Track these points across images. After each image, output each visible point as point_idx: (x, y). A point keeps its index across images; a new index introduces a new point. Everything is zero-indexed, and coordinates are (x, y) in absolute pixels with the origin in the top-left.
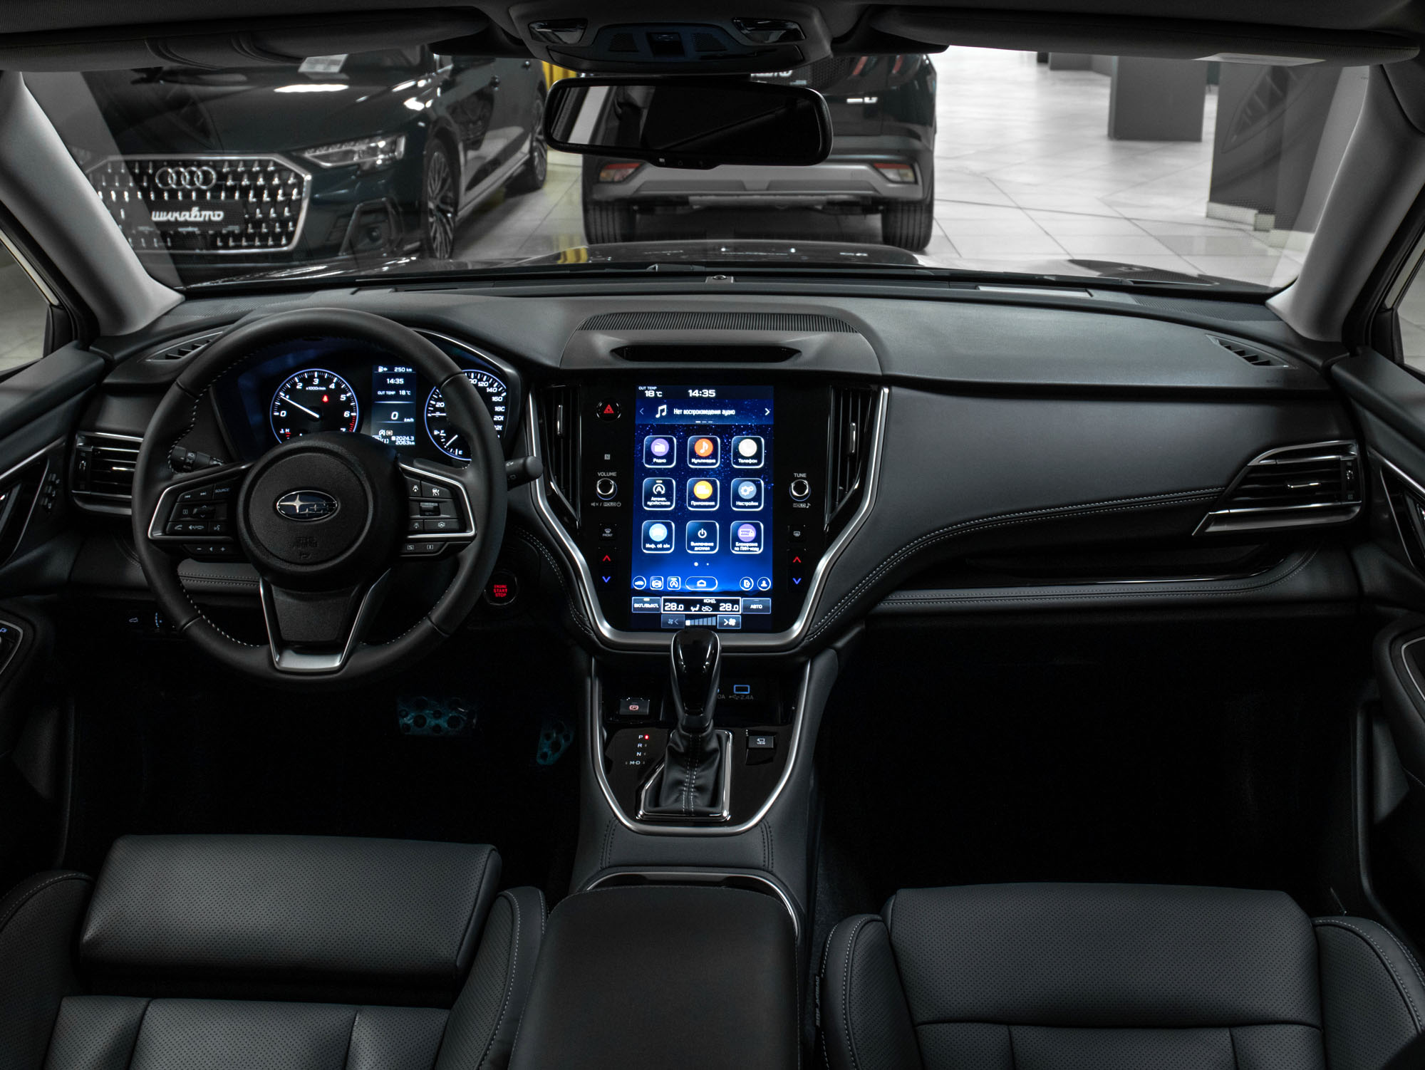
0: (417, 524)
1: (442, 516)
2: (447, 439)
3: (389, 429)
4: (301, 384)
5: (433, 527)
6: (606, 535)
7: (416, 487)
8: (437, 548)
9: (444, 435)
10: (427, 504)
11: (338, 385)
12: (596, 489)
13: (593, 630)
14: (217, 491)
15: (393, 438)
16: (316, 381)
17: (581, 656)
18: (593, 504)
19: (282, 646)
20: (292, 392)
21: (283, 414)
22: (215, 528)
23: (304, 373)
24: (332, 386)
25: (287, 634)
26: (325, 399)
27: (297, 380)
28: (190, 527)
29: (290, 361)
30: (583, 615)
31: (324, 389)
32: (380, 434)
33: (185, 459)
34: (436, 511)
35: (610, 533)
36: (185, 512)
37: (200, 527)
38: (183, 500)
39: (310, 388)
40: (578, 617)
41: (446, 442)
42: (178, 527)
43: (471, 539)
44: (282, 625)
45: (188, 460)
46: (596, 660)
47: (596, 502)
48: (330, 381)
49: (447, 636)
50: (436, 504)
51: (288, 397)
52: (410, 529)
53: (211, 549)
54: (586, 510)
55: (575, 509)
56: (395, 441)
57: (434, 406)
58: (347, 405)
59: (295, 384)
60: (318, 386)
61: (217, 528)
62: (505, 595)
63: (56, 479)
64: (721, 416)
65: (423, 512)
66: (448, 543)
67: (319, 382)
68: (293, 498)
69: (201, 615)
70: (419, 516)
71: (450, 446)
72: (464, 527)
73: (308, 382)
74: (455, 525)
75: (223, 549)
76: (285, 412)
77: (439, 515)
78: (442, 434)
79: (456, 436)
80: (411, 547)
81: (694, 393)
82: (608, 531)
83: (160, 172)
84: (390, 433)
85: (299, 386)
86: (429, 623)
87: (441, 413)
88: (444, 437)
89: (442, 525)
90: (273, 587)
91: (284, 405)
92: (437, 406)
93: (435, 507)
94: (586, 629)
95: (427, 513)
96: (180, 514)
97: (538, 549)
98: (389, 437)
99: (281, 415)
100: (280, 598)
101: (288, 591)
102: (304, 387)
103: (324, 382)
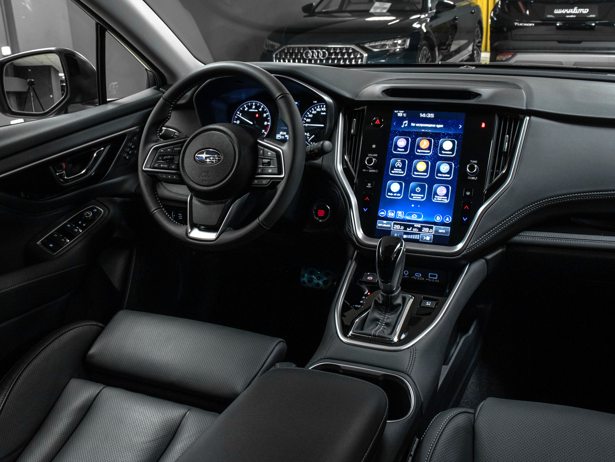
0: (260, 170)
1: (271, 166)
2: (310, 137)
3: (285, 132)
4: (247, 108)
5: (266, 172)
6: (368, 187)
7: (261, 151)
8: (267, 183)
9: (309, 135)
10: (265, 160)
11: (263, 109)
12: (365, 162)
13: (354, 235)
14: (175, 149)
15: (286, 136)
16: (254, 107)
17: (351, 249)
18: (364, 170)
19: (193, 226)
20: (244, 113)
21: (238, 122)
22: (172, 167)
23: (249, 103)
24: (260, 110)
25: (195, 221)
26: (257, 115)
27: (245, 106)
28: (161, 166)
29: (244, 96)
30: (351, 228)
31: (257, 111)
32: (280, 134)
33: (174, 136)
34: (269, 163)
35: (370, 186)
36: (160, 158)
37: (166, 166)
38: (160, 152)
39: (251, 110)
40: (348, 228)
41: (309, 139)
42: (156, 165)
43: (282, 178)
44: (194, 215)
45: (175, 136)
46: (358, 253)
47: (365, 169)
48: (260, 107)
49: (270, 228)
50: (269, 160)
51: (241, 114)
52: (257, 172)
53: (169, 177)
54: (360, 173)
55: (355, 172)
56: (287, 138)
57: (305, 121)
58: (266, 119)
59: (244, 108)
60: (254, 109)
61: (173, 167)
62: (323, 215)
63: (132, 145)
64: (436, 128)
65: (263, 164)
66: (272, 180)
67: (255, 107)
68: (202, 153)
69: (162, 208)
70: (261, 166)
71: (311, 141)
72: (280, 173)
73: (250, 107)
74: (276, 171)
75: (175, 177)
76: (239, 121)
77: (270, 166)
78: (308, 134)
79: (314, 136)
80: (256, 182)
81: (423, 115)
82: (369, 185)
83: (305, 51)
84: (285, 133)
85: (246, 109)
86: (258, 221)
87: (308, 124)
88: (309, 136)
89: (270, 171)
90: (194, 197)
91: (239, 119)
92: (307, 121)
93: (268, 162)
94: (351, 235)
95: (265, 165)
96: (158, 159)
97: (339, 194)
98: (284, 135)
99: (237, 123)
100: (195, 201)
101: (199, 199)
102: (248, 110)
103: (257, 107)
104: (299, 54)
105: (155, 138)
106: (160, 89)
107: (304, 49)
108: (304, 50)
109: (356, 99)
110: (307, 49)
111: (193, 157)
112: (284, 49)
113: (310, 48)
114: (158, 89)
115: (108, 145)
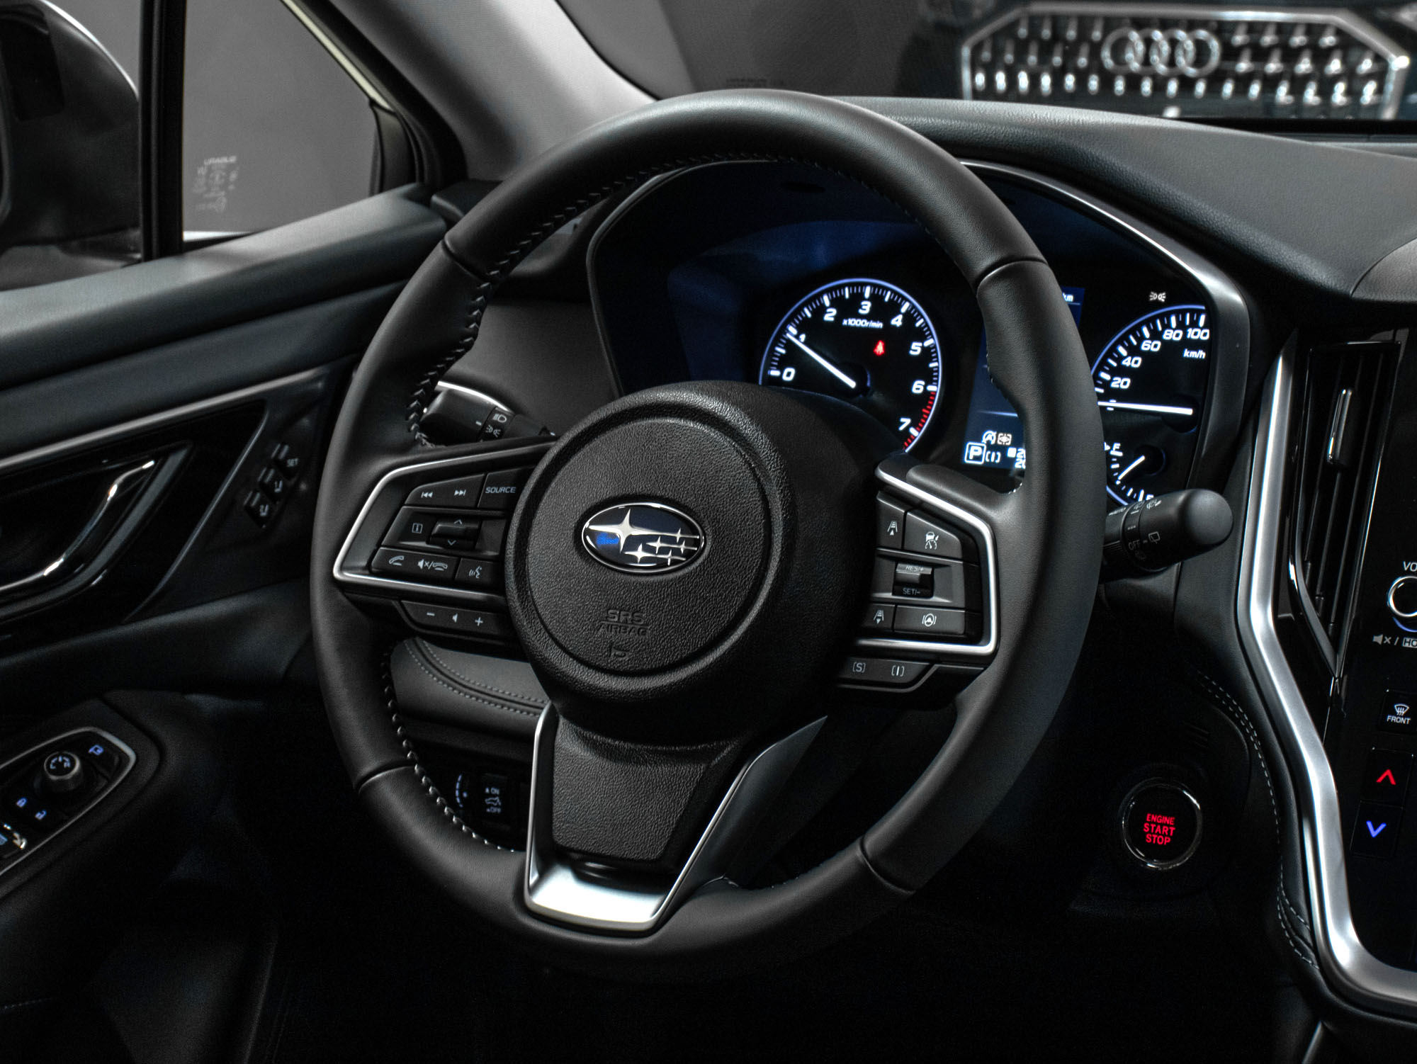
0: (880, 614)
1: (936, 599)
2: (1124, 462)
3: (1005, 431)
4: (834, 312)
5: (911, 624)
6: (1394, 719)
7: (894, 525)
8: (912, 675)
9: (1120, 454)
10: (910, 567)
11: (909, 318)
12: (1386, 599)
13: (1315, 948)
14: (489, 490)
15: (1011, 453)
16: (866, 307)
17: (1299, 1013)
18: (1378, 639)
19: (552, 857)
20: (815, 330)
21: (789, 374)
22: (471, 573)
23: (843, 286)
24: (897, 321)
25: (562, 835)
26: (880, 348)
27: (826, 300)
28: (421, 564)
29: (821, 255)
30: (1299, 912)
31: (879, 325)
32: (984, 440)
33: (485, 426)
34: (926, 586)
35: (1405, 716)
36: (418, 528)
37: (440, 567)
38: (419, 501)
39: (852, 322)
40: (1288, 914)
41: (1120, 470)
42: (396, 561)
43: (986, 660)
44: (559, 808)
45: (490, 429)
46: (1326, 1033)
47: (1386, 634)
48: (894, 308)
49: (911, 893)
50: (928, 571)
51: (803, 337)
52: (867, 624)
53: (455, 618)
54: (1359, 652)
56: (1013, 460)
57: (1106, 385)
58: (920, 368)
59: (823, 309)
60: (868, 317)
61: (476, 573)
62: (1167, 840)
63: (289, 456)
65: (900, 585)
66: (936, 666)
67: (872, 309)
68: (616, 519)
69: (411, 763)
70: (889, 595)
71: (1128, 481)
72: (976, 633)
73: (848, 308)
74: (956, 622)
75: (479, 621)
76: (793, 371)
77: (931, 596)
78: (1116, 451)
79: (1142, 459)
80: (859, 667)
82: (1401, 710)
83: (1112, 38)
84: (1006, 439)
85: (830, 316)
86: (858, 853)
87: (1119, 401)
88: (1119, 460)
89: (929, 621)
90: (562, 721)
91: (794, 356)
92: (1114, 385)
93: (923, 576)
94: (1298, 945)
95: (907, 591)
96: (406, 534)
97: (1250, 744)
98: (1003, 449)
99: (785, 378)
100: (568, 742)
101: (588, 734)
102: (838, 318)
103: (883, 310)
104: (1085, 49)
105: (396, 434)
106: (435, 199)
107: (1110, 24)
108: (1106, 31)
109: (1360, 294)
110: (1119, 26)
111: (571, 533)
112: (1014, 25)
113: (1140, 24)
114: (421, 198)
115: (175, 450)
